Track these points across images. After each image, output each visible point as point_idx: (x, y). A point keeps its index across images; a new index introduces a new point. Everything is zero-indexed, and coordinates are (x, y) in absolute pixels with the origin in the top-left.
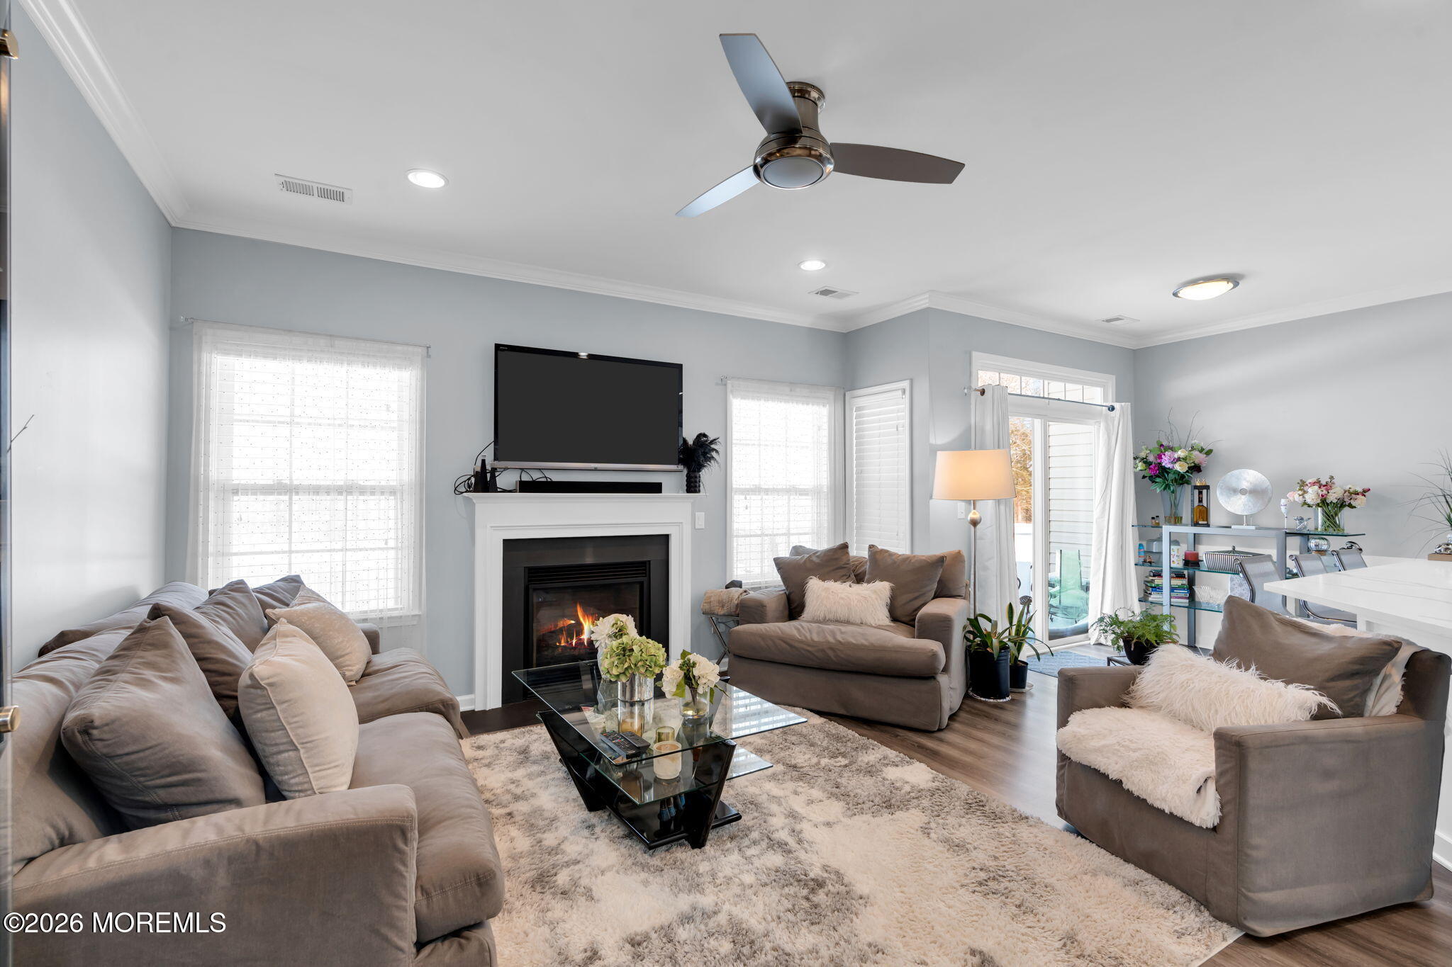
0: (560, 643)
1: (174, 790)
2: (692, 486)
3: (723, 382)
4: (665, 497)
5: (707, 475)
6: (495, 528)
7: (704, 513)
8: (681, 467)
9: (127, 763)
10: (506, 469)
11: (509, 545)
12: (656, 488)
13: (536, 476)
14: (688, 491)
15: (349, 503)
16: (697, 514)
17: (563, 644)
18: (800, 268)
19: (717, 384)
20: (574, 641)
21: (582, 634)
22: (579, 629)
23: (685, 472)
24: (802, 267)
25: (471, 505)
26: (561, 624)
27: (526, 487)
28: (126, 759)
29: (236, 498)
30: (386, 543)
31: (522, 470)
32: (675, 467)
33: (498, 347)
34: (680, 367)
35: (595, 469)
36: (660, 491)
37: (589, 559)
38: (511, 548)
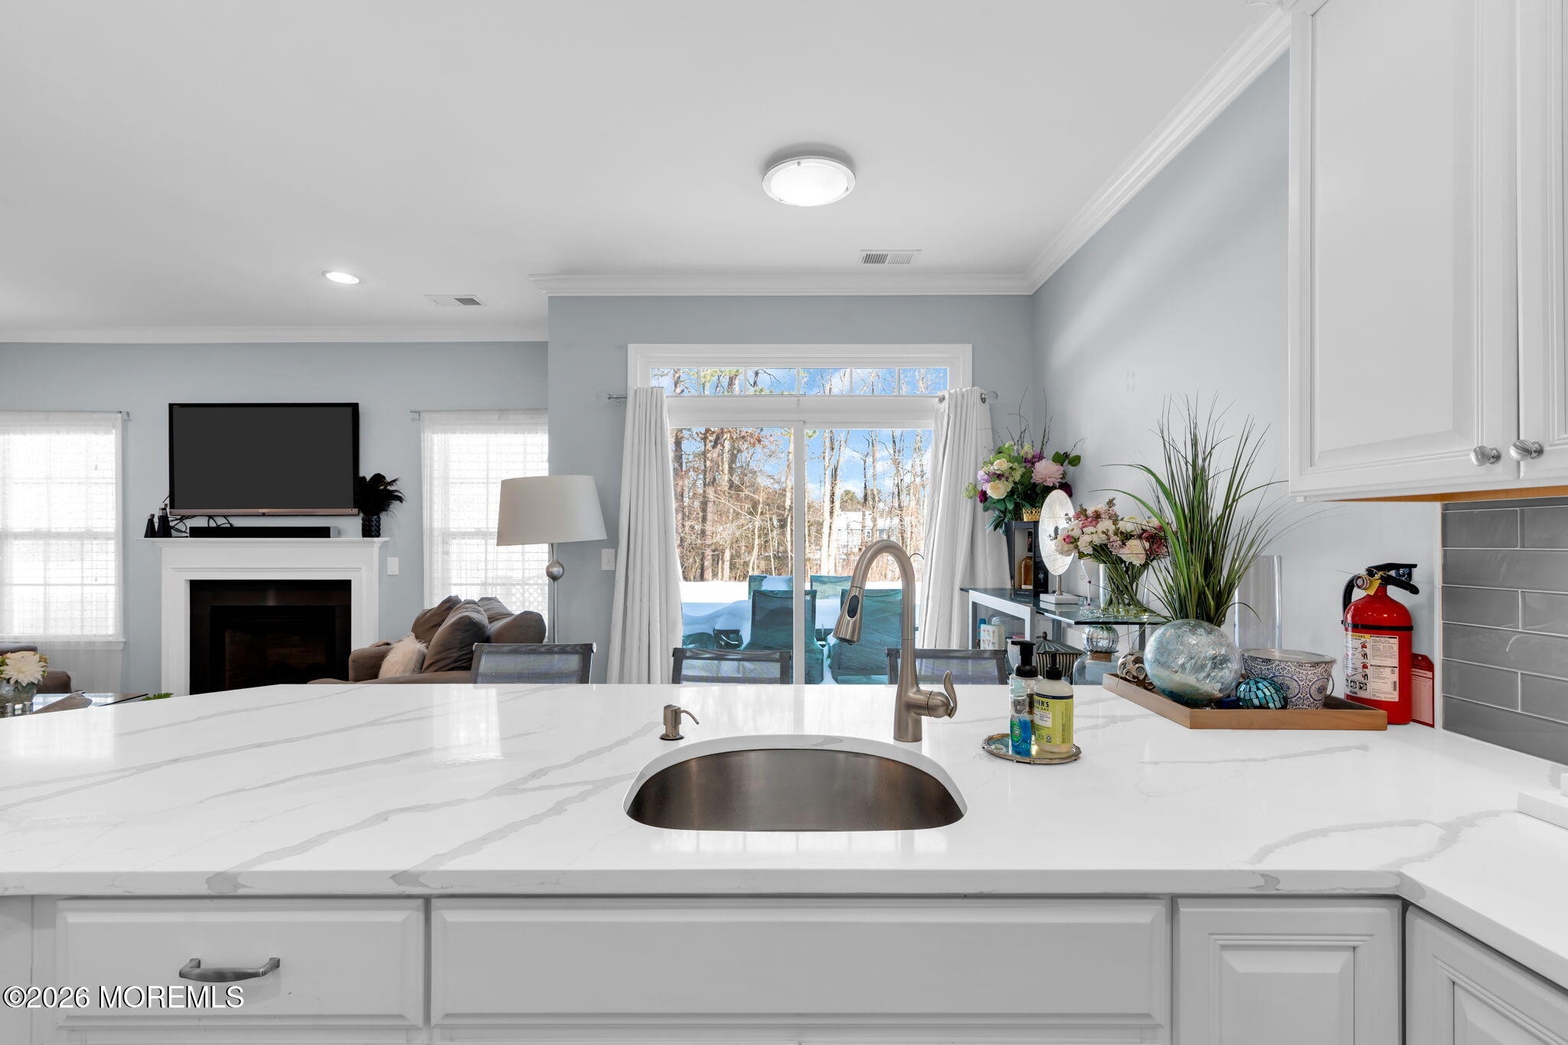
2: (371, 530)
3: (416, 417)
6: (178, 569)
7: (398, 559)
8: (355, 511)
10: (182, 517)
11: (196, 585)
12: (323, 532)
15: (86, 547)
16: (389, 559)
19: (408, 418)
27: (196, 532)
30: (96, 580)
32: (349, 511)
33: (171, 406)
34: (355, 406)
35: (264, 514)
36: (328, 535)
37: (271, 602)
38: (198, 588)
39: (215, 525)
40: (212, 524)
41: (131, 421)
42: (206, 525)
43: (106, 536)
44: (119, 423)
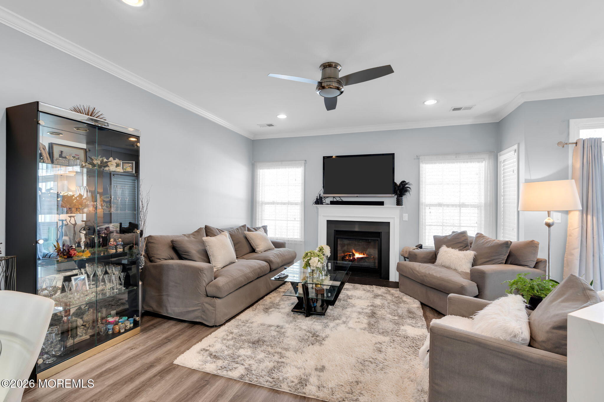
1: (186, 256)
2: (399, 203)
3: (418, 158)
4: (385, 207)
5: (406, 199)
6: (324, 216)
7: (407, 214)
8: (393, 195)
9: (178, 249)
10: (327, 197)
11: (329, 222)
12: (381, 203)
13: (338, 199)
14: (397, 205)
16: (404, 215)
17: (347, 258)
18: (425, 104)
19: (414, 159)
21: (354, 256)
22: (354, 255)
23: (396, 196)
24: (425, 103)
25: (317, 209)
27: (332, 203)
28: (178, 248)
29: (265, 205)
30: (295, 219)
31: (334, 197)
32: (390, 195)
33: (324, 157)
34: (393, 154)
35: (357, 196)
36: (383, 205)
37: (357, 229)
38: (330, 223)
39: (336, 200)
40: (335, 200)
41: (307, 163)
42: (333, 200)
43: (296, 204)
44: (303, 164)
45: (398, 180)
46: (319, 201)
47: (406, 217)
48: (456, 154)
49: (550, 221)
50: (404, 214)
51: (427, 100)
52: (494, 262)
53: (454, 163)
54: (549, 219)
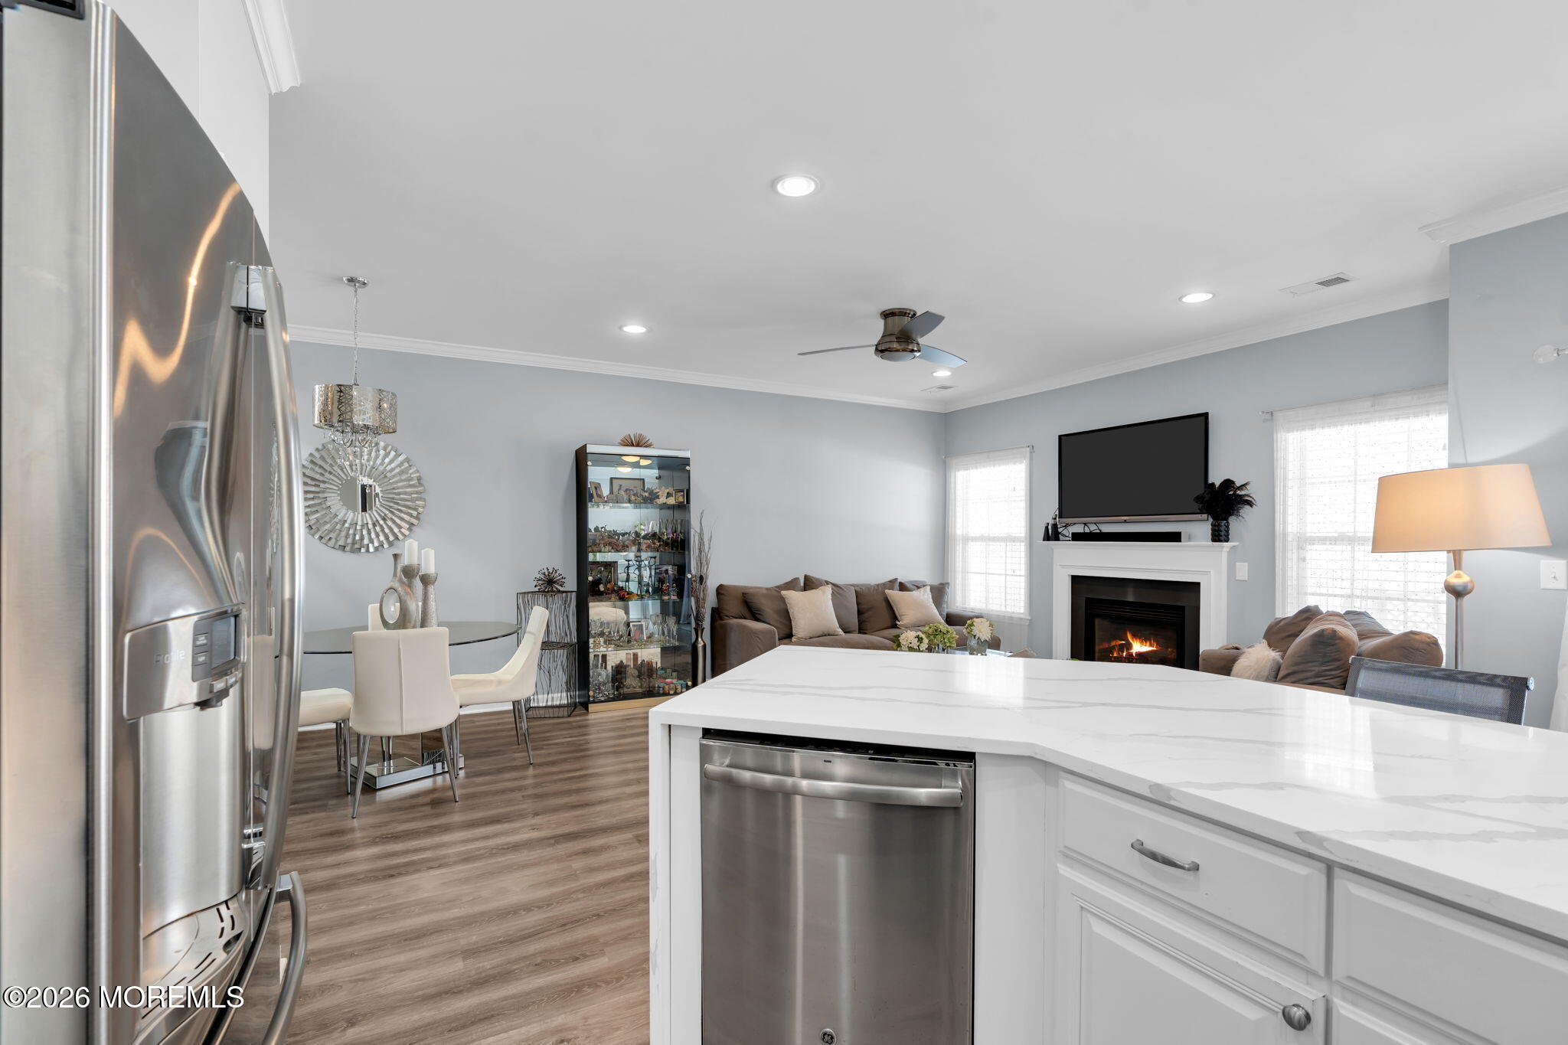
0: (1113, 654)
1: (757, 615)
2: (1220, 535)
3: (1269, 417)
4: (1184, 546)
5: (1242, 524)
6: (1063, 566)
7: (1249, 564)
8: (1205, 516)
9: (752, 605)
11: (1076, 580)
12: (1175, 537)
13: (1093, 528)
14: (1214, 540)
15: (1008, 547)
17: (1115, 655)
18: (1184, 302)
20: (1124, 654)
21: (1130, 650)
23: (1210, 521)
24: (1184, 300)
25: (1050, 550)
26: (1113, 643)
27: (1077, 537)
28: (751, 603)
29: (972, 543)
31: (1085, 524)
32: (1199, 516)
33: (1060, 436)
34: (1206, 415)
35: (1125, 521)
36: (1179, 540)
37: (1130, 598)
38: (1078, 582)
39: (1086, 531)
40: (1084, 530)
41: (1035, 452)
43: (1018, 540)
44: (1028, 455)
45: (1216, 478)
46: (1052, 535)
47: (1243, 571)
48: (1374, 395)
49: (1460, 579)
50: (1237, 564)
51: (1189, 294)
52: (1293, 680)
53: (1368, 421)
54: (1458, 576)
